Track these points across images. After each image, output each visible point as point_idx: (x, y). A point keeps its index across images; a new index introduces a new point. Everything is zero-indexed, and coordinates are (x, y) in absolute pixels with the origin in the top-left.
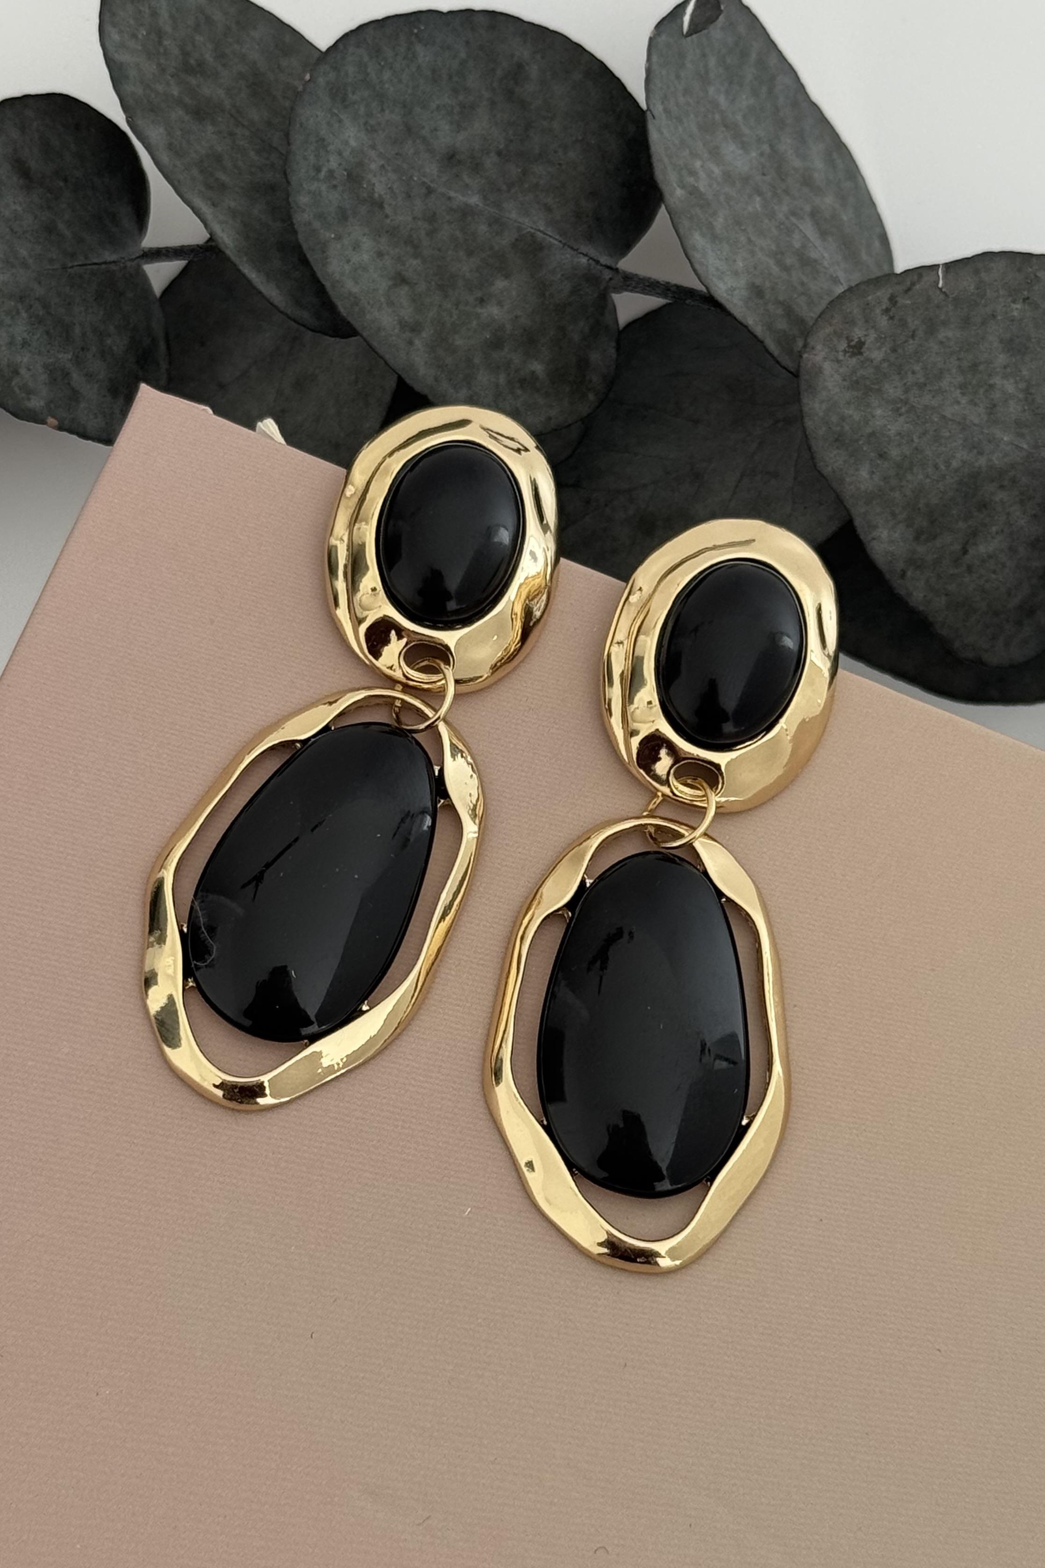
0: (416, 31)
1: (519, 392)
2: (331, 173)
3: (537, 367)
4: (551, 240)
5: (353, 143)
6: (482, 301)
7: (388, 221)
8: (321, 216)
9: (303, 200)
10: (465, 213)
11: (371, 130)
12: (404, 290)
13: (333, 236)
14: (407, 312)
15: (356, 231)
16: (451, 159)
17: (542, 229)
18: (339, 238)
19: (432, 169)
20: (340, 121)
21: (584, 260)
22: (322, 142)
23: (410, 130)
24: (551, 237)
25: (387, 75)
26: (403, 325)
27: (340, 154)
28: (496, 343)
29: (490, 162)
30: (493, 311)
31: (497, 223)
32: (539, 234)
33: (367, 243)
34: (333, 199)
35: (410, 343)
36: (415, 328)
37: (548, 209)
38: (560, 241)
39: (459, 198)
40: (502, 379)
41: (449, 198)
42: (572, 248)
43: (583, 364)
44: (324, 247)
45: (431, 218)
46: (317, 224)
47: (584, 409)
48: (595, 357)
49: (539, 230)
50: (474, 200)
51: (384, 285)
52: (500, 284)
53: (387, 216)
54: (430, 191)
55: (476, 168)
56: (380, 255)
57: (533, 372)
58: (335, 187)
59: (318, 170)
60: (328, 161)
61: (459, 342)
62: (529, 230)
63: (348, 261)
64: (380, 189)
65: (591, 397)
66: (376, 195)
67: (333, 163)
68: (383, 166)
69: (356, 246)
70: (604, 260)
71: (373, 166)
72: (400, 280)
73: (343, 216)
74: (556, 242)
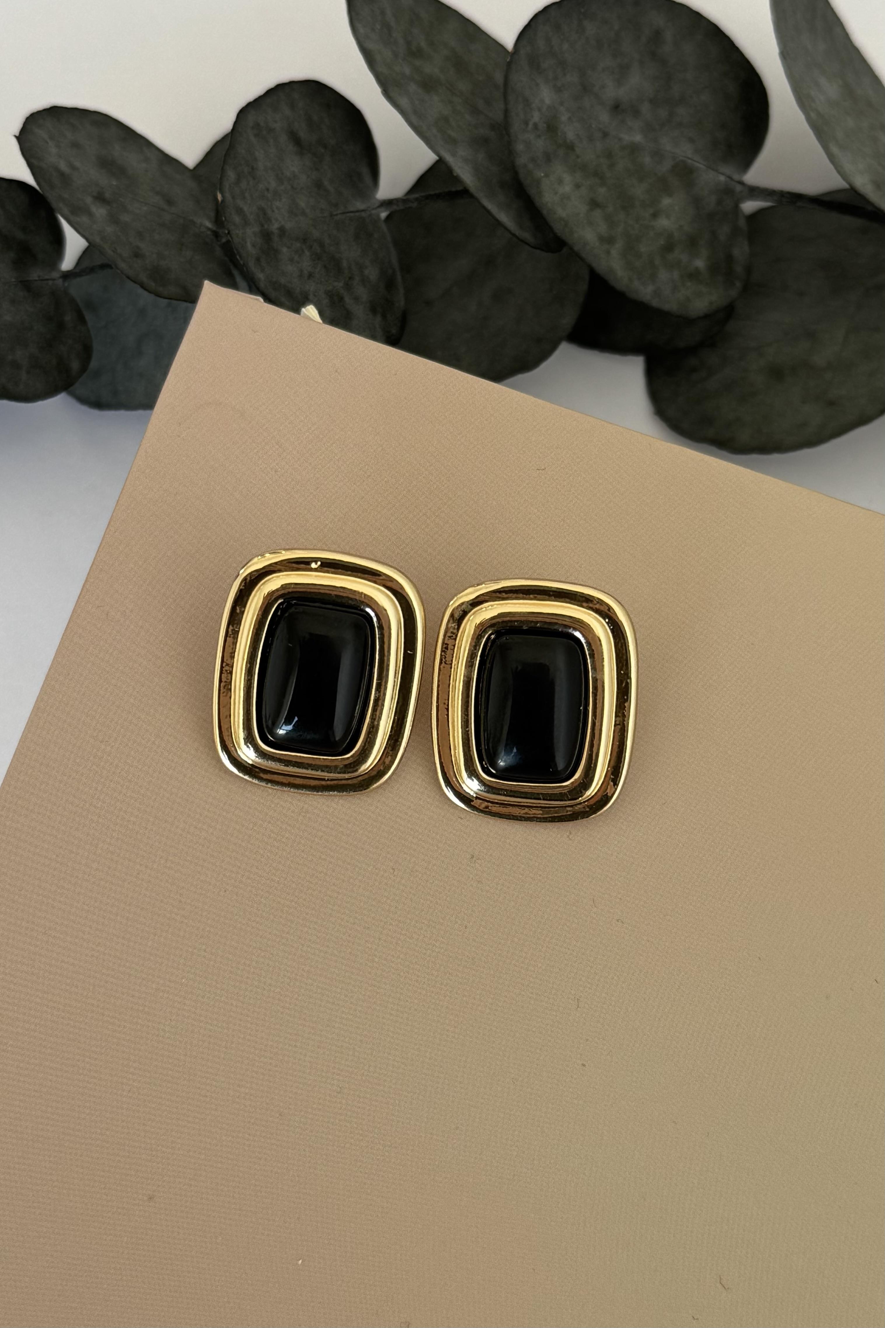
0: (582, 10)
1: (689, 284)
2: (536, 126)
3: (700, 263)
4: (698, 165)
5: (548, 101)
6: (655, 215)
7: (579, 160)
8: (533, 160)
9: (520, 147)
10: (634, 149)
11: (558, 90)
12: (598, 213)
13: (542, 175)
14: (603, 228)
15: (559, 169)
16: (616, 108)
17: (690, 156)
18: (547, 176)
19: (604, 117)
20: (537, 85)
21: (722, 178)
22: (527, 103)
23: (586, 88)
24: (698, 162)
25: (566, 46)
26: (602, 239)
27: (539, 110)
28: (669, 247)
29: (645, 108)
30: (664, 223)
31: (658, 155)
32: (689, 161)
33: (567, 178)
34: (540, 144)
35: (608, 253)
36: (609, 240)
37: (691, 140)
38: (704, 165)
39: (627, 138)
40: (676, 275)
41: (620, 139)
42: (713, 170)
43: (730, 258)
44: (538, 182)
45: (609, 155)
46: (531, 166)
47: (734, 293)
48: (736, 252)
49: (689, 158)
50: (638, 138)
51: (583, 209)
52: (666, 201)
53: (578, 157)
54: (605, 135)
55: (636, 113)
56: (578, 186)
57: (697, 269)
58: (539, 136)
59: (527, 124)
60: (532, 117)
61: (643, 248)
62: (681, 158)
63: (556, 193)
64: (571, 135)
65: (738, 284)
66: (568, 141)
67: (536, 117)
68: (570, 119)
69: (560, 181)
70: (736, 177)
71: (564, 118)
72: (594, 204)
73: (548, 158)
74: (701, 166)
